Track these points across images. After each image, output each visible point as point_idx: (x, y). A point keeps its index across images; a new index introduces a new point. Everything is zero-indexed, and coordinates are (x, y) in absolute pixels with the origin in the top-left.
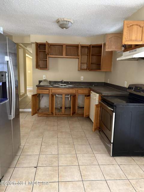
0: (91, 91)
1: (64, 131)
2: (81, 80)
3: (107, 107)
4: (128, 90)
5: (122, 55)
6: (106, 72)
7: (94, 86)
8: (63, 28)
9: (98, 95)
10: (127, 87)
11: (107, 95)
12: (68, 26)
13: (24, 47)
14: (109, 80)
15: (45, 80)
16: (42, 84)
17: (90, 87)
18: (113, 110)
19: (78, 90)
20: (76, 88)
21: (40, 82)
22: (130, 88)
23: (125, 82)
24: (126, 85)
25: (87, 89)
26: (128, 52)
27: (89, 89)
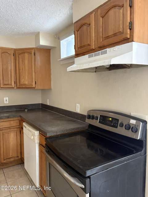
0: (24, 124)
2: (5, 102)
5: (73, 63)
6: (42, 90)
7: (28, 111)
9: (37, 133)
14: (48, 100)
23: (77, 104)
25: (15, 119)
26: (87, 56)
27: (19, 118)
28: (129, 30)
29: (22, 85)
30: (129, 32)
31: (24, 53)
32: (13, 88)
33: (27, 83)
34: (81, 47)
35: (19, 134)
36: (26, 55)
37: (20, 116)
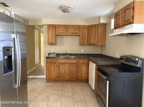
0: (90, 62)
1: (67, 95)
2: (82, 52)
3: (102, 75)
4: (120, 61)
6: (101, 46)
7: (93, 57)
8: (65, 12)
9: (95, 65)
10: (119, 58)
11: (102, 64)
12: (69, 11)
13: (39, 28)
14: (104, 52)
15: (53, 53)
16: (50, 56)
17: (89, 58)
18: (106, 78)
19: (79, 60)
20: (77, 58)
21: (49, 54)
22: (121, 58)
24: (118, 56)
25: (86, 59)
26: (118, 29)
27: (88, 59)
28: (132, 19)
29: (90, 43)
30: (132, 20)
31: (92, 27)
32: (86, 45)
33: (93, 42)
34: (116, 25)
35: (87, 67)
36: (94, 28)
37: (89, 59)
